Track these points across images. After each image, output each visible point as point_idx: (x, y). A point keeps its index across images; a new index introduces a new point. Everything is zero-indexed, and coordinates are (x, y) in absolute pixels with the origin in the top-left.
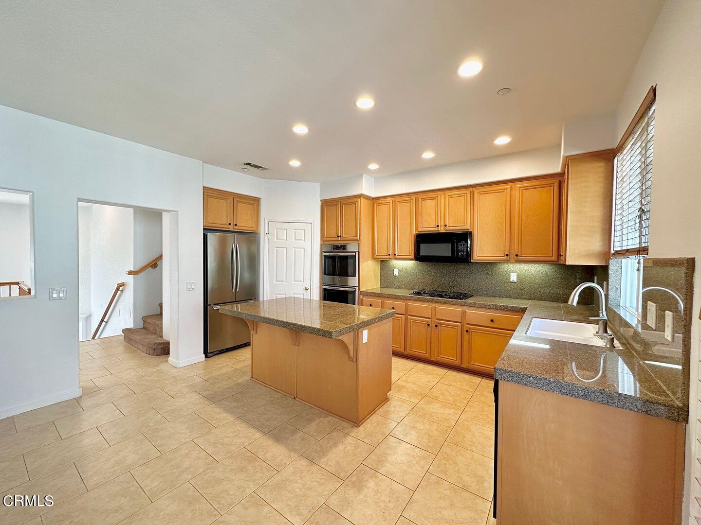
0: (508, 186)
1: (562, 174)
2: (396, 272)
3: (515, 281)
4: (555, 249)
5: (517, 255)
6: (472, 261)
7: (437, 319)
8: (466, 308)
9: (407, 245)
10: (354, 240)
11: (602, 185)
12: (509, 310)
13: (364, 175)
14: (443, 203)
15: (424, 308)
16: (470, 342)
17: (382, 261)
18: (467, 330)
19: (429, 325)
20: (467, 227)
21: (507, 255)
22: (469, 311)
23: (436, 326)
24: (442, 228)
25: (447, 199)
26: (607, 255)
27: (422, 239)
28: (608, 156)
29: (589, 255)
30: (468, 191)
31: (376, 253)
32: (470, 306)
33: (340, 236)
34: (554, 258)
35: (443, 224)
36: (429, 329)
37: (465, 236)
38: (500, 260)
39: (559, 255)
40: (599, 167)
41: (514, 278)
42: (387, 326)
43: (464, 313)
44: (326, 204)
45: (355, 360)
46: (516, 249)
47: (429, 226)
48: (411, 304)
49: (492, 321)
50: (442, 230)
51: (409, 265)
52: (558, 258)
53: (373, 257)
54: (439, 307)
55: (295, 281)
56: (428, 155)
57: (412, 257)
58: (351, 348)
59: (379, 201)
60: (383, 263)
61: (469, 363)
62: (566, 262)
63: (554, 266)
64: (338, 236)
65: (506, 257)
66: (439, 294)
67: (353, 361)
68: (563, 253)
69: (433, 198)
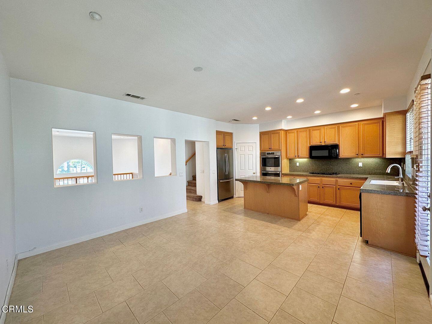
0: (357, 123)
1: (383, 118)
2: (298, 164)
3: (361, 166)
4: (381, 151)
5: (362, 155)
6: (339, 158)
7: (323, 184)
8: (337, 179)
9: (305, 151)
10: (279, 150)
11: (401, 124)
12: (359, 179)
13: (283, 120)
14: (323, 132)
15: (316, 179)
16: (340, 194)
17: (290, 159)
18: (339, 188)
19: (319, 187)
20: (337, 142)
21: (357, 155)
22: (339, 180)
23: (323, 187)
24: (323, 143)
25: (325, 130)
26: (405, 153)
27: (312, 148)
28: (404, 113)
29: (396, 154)
30: (336, 126)
31: (288, 155)
32: (340, 178)
33: (271, 148)
34: (381, 155)
35: (323, 141)
36: (319, 189)
37: (336, 147)
38: (354, 157)
39: (383, 154)
40: (400, 117)
41: (360, 165)
42: (306, 184)
43: (337, 181)
44: (262, 134)
45: (298, 196)
46: (361, 152)
47: (316, 142)
48: (309, 178)
49: (351, 184)
50: (323, 144)
51: (305, 160)
52: (383, 156)
53: (287, 158)
54: (324, 179)
55: (249, 170)
56: (318, 112)
57: (308, 157)
58: (296, 191)
59: (290, 131)
60: (291, 160)
61: (340, 203)
62: (386, 156)
63: (381, 159)
64: (270, 149)
65: (356, 155)
66: (324, 173)
67: (297, 197)
68: (385, 153)
69: (318, 130)
